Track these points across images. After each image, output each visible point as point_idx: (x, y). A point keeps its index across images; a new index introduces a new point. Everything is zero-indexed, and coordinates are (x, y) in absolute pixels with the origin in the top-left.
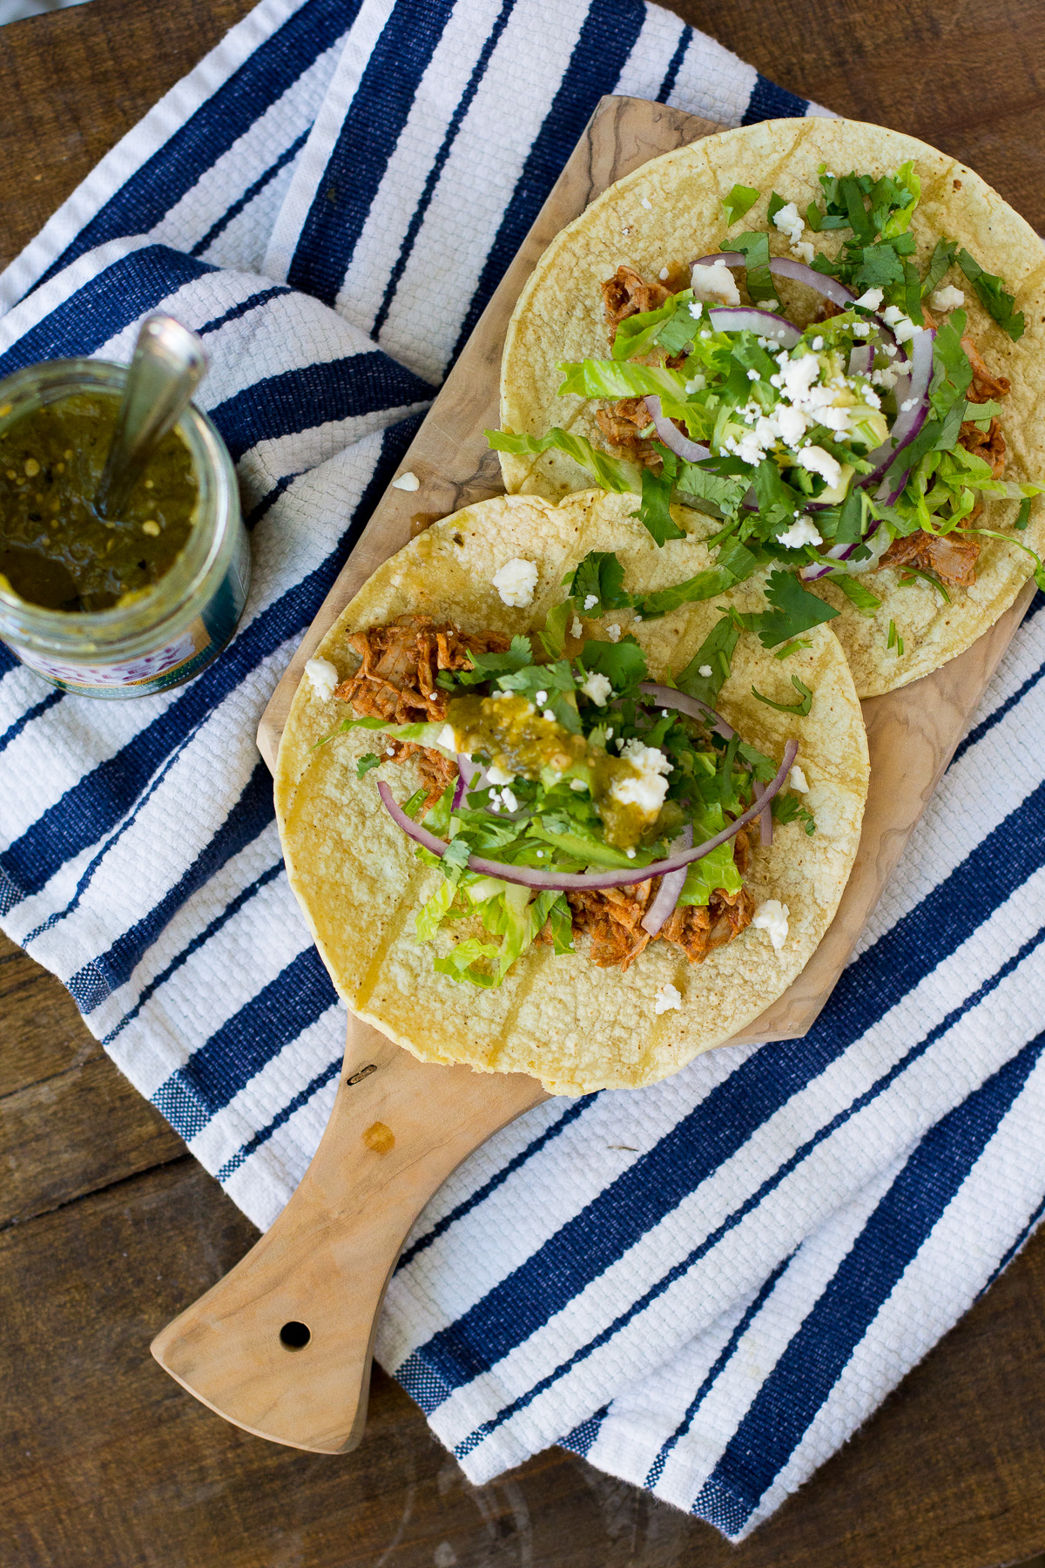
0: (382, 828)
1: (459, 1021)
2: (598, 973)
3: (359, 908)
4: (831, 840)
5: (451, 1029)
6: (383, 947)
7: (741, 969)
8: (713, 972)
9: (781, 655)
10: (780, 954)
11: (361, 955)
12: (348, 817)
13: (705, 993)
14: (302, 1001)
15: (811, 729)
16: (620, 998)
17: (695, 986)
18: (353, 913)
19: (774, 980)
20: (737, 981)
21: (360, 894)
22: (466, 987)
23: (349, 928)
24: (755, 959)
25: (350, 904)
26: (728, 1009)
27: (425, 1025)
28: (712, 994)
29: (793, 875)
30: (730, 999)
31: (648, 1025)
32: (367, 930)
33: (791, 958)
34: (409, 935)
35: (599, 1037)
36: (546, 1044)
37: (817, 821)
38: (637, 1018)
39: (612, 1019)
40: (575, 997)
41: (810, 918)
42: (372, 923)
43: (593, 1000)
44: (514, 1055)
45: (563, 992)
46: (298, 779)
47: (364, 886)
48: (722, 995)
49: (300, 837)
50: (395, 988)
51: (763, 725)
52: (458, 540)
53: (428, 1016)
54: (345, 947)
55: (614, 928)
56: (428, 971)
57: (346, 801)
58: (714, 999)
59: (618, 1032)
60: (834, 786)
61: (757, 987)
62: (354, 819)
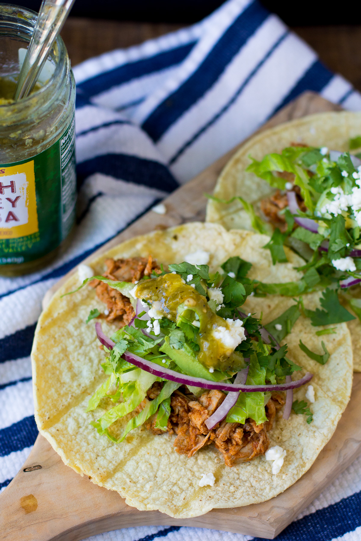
0: (89, 352)
1: (93, 456)
2: (175, 456)
3: (63, 384)
4: (318, 428)
5: (87, 457)
6: (68, 408)
7: (252, 480)
8: (237, 476)
9: (319, 334)
10: (275, 478)
11: (55, 406)
12: (74, 341)
13: (228, 484)
14: (18, 439)
15: (324, 372)
16: (182, 473)
17: (225, 479)
18: (59, 385)
19: (267, 490)
20: (247, 484)
21: (66, 377)
22: (104, 441)
23: (53, 390)
24: (261, 476)
25: (59, 380)
26: (238, 494)
27: (75, 450)
28: (232, 486)
29: (293, 441)
30: (241, 491)
31: (193, 490)
32: (63, 396)
33: (280, 482)
34: (83, 407)
35: (165, 488)
36: (135, 483)
37: (314, 417)
38: (188, 485)
39: (175, 482)
40: (159, 464)
41: (296, 464)
42: (66, 394)
43: (168, 469)
44: (116, 482)
45: (153, 460)
46: (55, 315)
47: (69, 375)
48: (237, 488)
49: (46, 338)
50: (66, 429)
51: (300, 363)
52: (175, 238)
53: (78, 447)
54: (48, 398)
55: (191, 429)
56: (87, 427)
57: (76, 333)
58: (232, 489)
59: (175, 489)
60: (328, 401)
61: (257, 491)
62: (77, 343)
